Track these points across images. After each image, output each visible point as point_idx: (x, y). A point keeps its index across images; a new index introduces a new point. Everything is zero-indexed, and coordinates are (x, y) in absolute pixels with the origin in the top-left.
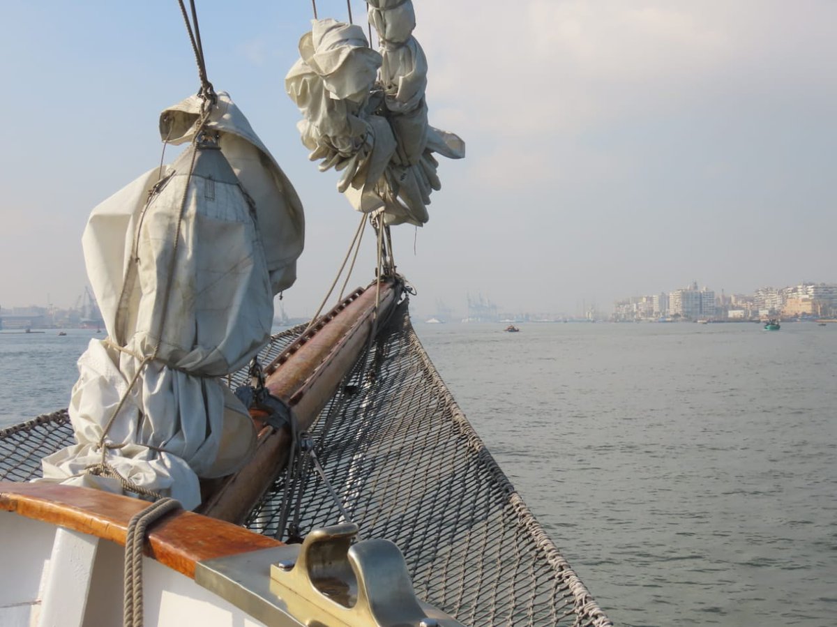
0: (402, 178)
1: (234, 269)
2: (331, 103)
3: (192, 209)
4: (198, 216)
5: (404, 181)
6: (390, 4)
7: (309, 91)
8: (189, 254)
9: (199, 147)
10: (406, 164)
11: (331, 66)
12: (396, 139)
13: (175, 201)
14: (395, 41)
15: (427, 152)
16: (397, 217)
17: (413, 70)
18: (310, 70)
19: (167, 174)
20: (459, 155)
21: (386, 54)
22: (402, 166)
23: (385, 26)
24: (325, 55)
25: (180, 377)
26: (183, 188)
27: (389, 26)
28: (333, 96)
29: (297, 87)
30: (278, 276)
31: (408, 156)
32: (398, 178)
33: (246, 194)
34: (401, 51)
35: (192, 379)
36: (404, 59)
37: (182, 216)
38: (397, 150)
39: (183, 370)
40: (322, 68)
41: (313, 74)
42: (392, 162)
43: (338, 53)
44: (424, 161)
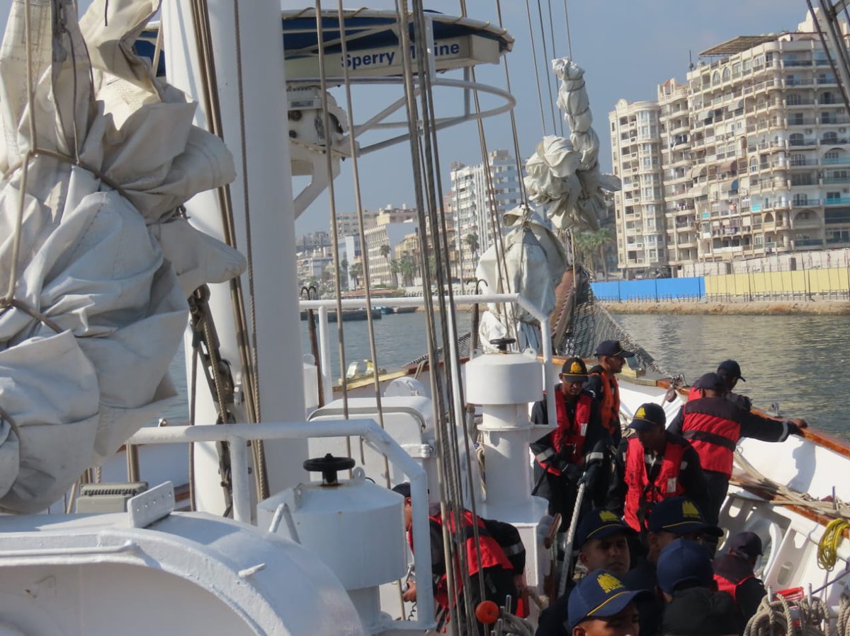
0: (584, 206)
1: (542, 281)
2: (553, 179)
3: (525, 257)
4: (528, 260)
5: (586, 208)
6: (579, 112)
7: (540, 171)
8: (525, 276)
9: (524, 231)
10: (586, 197)
11: (555, 161)
12: (582, 185)
13: (518, 254)
14: (581, 131)
15: (599, 188)
16: (580, 229)
17: (592, 147)
18: (541, 161)
19: (512, 243)
20: (618, 188)
21: (575, 139)
22: (584, 199)
23: (575, 123)
24: (551, 156)
25: (525, 325)
26: (520, 249)
27: (578, 124)
28: (556, 174)
29: (533, 169)
30: (556, 281)
31: (588, 193)
32: (582, 206)
33: (543, 249)
34: (584, 137)
35: (529, 326)
36: (586, 141)
37: (522, 261)
38: (582, 191)
39: (526, 322)
40: (550, 163)
41: (543, 163)
42: (579, 198)
43: (560, 154)
44: (597, 194)
